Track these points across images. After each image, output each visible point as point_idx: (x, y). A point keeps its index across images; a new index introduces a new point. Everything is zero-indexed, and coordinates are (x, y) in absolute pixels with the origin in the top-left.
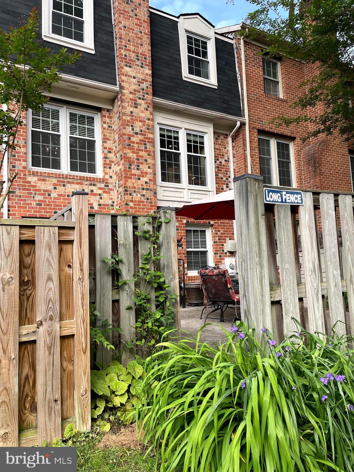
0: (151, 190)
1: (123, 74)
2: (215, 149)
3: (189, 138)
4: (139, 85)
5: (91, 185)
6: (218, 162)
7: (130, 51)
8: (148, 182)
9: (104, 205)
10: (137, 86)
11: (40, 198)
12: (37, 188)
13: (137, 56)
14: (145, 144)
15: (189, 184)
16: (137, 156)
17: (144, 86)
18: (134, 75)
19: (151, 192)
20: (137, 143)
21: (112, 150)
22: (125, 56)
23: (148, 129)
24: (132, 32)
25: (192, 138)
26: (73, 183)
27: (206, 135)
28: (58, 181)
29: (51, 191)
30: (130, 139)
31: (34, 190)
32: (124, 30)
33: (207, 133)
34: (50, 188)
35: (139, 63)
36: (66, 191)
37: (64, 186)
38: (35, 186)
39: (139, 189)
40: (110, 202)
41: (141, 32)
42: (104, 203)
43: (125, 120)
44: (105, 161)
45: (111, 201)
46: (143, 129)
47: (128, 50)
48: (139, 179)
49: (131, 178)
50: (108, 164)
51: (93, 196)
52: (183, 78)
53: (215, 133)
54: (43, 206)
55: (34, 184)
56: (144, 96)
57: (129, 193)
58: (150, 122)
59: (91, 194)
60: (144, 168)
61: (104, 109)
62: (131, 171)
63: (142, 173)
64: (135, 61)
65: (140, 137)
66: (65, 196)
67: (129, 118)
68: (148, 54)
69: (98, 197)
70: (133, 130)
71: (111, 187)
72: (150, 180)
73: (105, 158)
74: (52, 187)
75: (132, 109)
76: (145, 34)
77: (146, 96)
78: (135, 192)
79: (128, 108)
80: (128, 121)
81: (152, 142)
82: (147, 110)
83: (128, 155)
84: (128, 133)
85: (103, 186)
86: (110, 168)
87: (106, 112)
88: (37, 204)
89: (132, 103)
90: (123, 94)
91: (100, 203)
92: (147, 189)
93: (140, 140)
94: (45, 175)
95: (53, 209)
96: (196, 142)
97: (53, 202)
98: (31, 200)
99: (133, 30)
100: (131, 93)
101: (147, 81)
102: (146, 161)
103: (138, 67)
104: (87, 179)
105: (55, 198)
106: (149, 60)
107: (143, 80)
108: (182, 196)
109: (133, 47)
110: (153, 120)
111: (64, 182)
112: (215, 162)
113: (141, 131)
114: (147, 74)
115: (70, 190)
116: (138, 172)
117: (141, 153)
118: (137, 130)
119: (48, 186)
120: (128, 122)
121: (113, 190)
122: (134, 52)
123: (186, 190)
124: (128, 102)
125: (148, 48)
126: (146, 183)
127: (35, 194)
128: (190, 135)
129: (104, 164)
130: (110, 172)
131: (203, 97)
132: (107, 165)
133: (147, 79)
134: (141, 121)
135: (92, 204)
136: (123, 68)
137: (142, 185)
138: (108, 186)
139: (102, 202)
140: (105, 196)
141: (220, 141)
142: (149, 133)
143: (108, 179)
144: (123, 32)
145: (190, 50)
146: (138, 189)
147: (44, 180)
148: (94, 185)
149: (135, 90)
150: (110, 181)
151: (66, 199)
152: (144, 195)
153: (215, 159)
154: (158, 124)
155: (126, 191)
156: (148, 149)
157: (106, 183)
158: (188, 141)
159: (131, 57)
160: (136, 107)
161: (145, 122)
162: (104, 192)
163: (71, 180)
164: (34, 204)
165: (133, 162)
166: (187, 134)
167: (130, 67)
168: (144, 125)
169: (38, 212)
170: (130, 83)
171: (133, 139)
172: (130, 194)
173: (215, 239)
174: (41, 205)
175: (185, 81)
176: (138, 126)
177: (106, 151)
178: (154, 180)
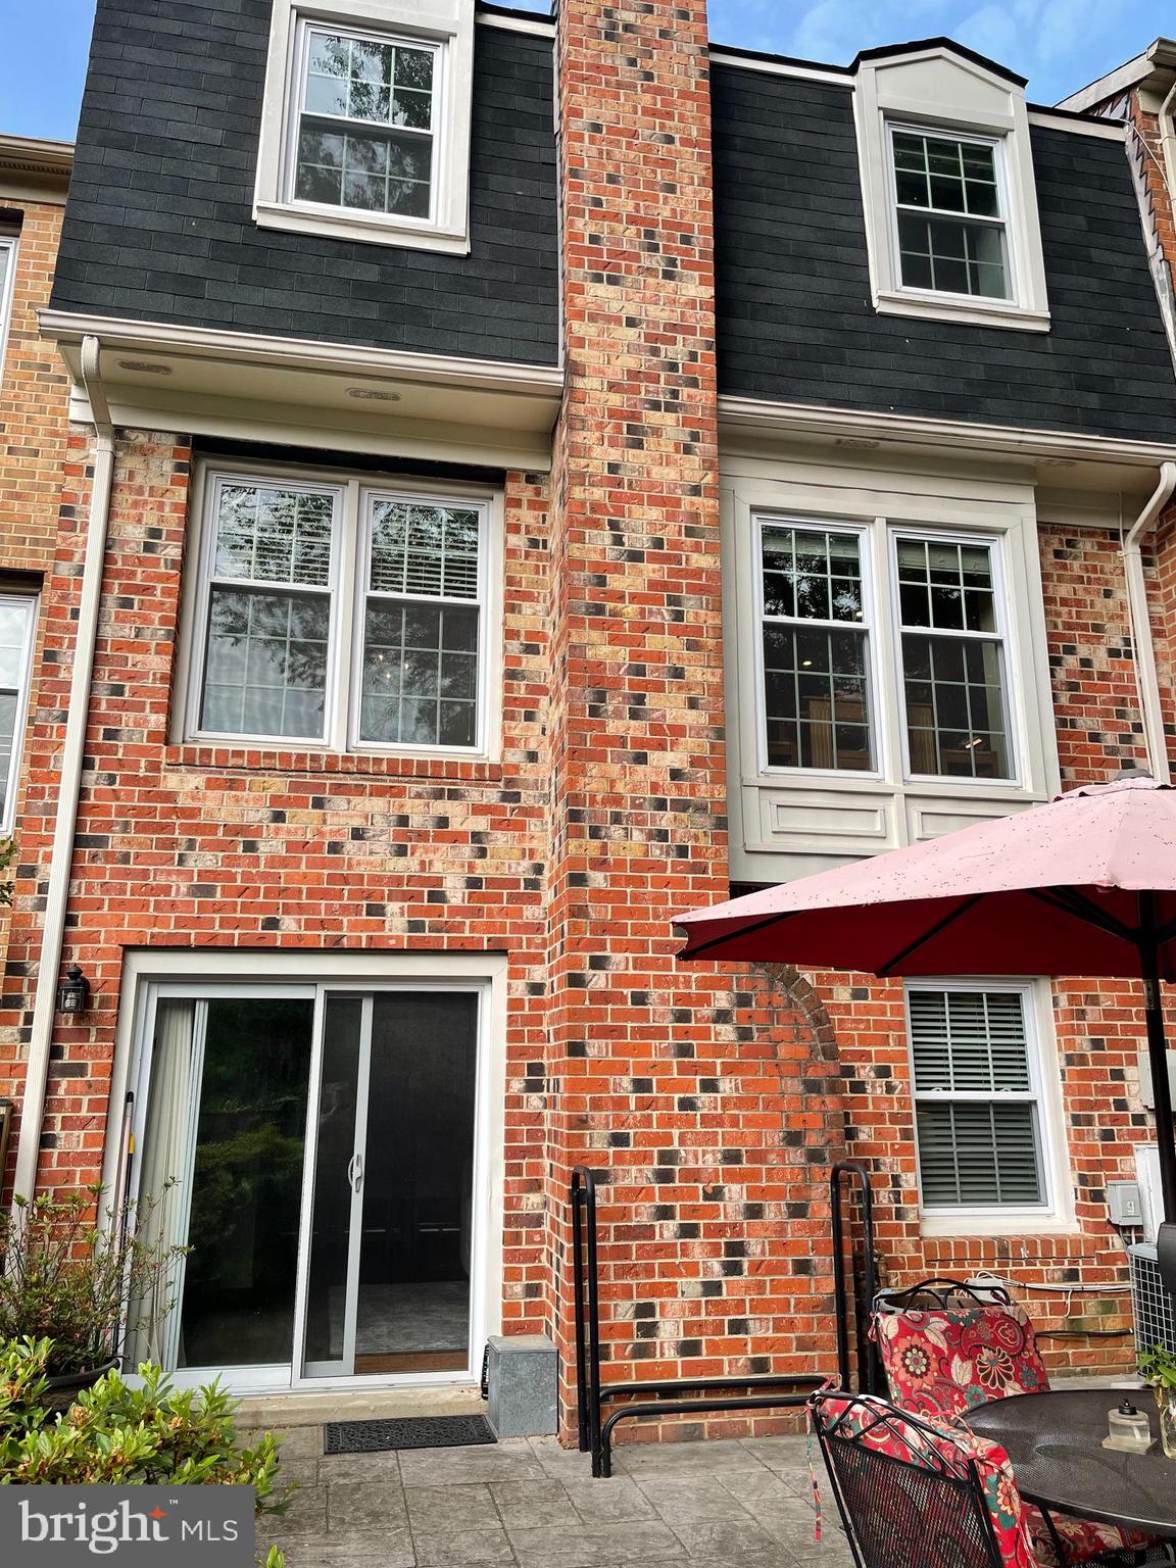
0: (701, 808)
1: (580, 316)
2: (1047, 600)
3: (913, 560)
4: (655, 352)
5: (438, 795)
6: (1071, 662)
7: (616, 217)
8: (687, 769)
9: (491, 882)
10: (645, 356)
11: (208, 860)
12: (201, 820)
13: (650, 234)
14: (674, 601)
15: (916, 768)
16: (634, 656)
17: (678, 351)
18: (631, 310)
19: (699, 818)
20: (634, 598)
21: (544, 638)
22: (594, 239)
23: (690, 532)
24: (629, 144)
25: (927, 562)
26: (359, 790)
27: (999, 539)
28: (294, 787)
29: (258, 832)
30: (602, 581)
31: (186, 829)
32: (592, 141)
33: (1004, 532)
34: (258, 815)
35: (657, 261)
36: (326, 828)
37: (319, 804)
38: (193, 813)
39: (640, 806)
40: (522, 869)
41: (670, 140)
42: (492, 874)
43: (582, 504)
44: (508, 688)
45: (526, 863)
46: (669, 533)
47: (604, 216)
48: (641, 759)
49: (602, 758)
50: (524, 702)
51: (444, 846)
52: (875, 303)
53: (1042, 528)
54: (218, 897)
55: (189, 804)
56: (675, 394)
57: (586, 825)
58: (705, 504)
59: (438, 838)
60: (669, 706)
61: (514, 474)
62: (603, 725)
63: (656, 729)
64: (636, 257)
65: (650, 570)
66: (318, 847)
67: (599, 494)
68: (702, 222)
69: (467, 850)
70: (618, 541)
71: (531, 802)
72: (695, 762)
73: (511, 675)
74: (265, 813)
75: (614, 455)
76: (686, 142)
77: (685, 392)
78: (617, 819)
79: (597, 451)
80: (596, 507)
81: (715, 589)
82: (688, 450)
83: (589, 653)
84: (595, 557)
85: (492, 796)
86: (530, 717)
87: (523, 484)
88: (197, 891)
89: (618, 428)
90: (578, 395)
91: (478, 873)
92: (681, 806)
93: (652, 584)
94: (239, 762)
95: (262, 908)
96: (952, 578)
97: (264, 877)
98: (169, 873)
99: (635, 135)
100: (613, 387)
101: (691, 330)
102: (678, 673)
103: (651, 280)
104: (423, 771)
105: (273, 861)
106: (703, 241)
107: (674, 327)
108: (878, 828)
109: (631, 203)
110: (719, 492)
111: (321, 787)
112: (1055, 662)
113: (658, 543)
114: (692, 304)
115: (343, 821)
116: (637, 729)
117: (653, 642)
118: (638, 540)
119: (248, 807)
120: (593, 510)
121: (539, 814)
122: (632, 220)
123: (899, 798)
124: (600, 426)
125: (701, 197)
126: (676, 774)
127: (191, 843)
128: (917, 545)
129: (507, 701)
130: (531, 735)
131: (978, 373)
132: (519, 708)
133: (691, 322)
134: (654, 501)
135: (439, 881)
136: (580, 290)
137: (655, 787)
138: (516, 797)
139: (484, 869)
140: (500, 844)
141: (1076, 564)
142: (697, 548)
143: (516, 768)
144: (587, 149)
145: (909, 189)
146: (634, 806)
147: (232, 785)
148: (454, 795)
149: (634, 375)
150: (528, 772)
151: (323, 864)
152: (662, 835)
153: (1051, 648)
154: (754, 509)
155: (574, 816)
156: (689, 619)
157: (510, 783)
158: (904, 573)
159: (619, 242)
160: (639, 445)
161: (677, 503)
162: (495, 825)
163: (350, 781)
164: (180, 888)
165: (616, 684)
166: (902, 544)
167: (612, 281)
168: (671, 517)
169: (197, 922)
170: (612, 346)
171: (615, 582)
172: (595, 833)
173: (1070, 1044)
174: (209, 891)
175: (883, 315)
176: (643, 523)
177: (515, 646)
178: (719, 760)
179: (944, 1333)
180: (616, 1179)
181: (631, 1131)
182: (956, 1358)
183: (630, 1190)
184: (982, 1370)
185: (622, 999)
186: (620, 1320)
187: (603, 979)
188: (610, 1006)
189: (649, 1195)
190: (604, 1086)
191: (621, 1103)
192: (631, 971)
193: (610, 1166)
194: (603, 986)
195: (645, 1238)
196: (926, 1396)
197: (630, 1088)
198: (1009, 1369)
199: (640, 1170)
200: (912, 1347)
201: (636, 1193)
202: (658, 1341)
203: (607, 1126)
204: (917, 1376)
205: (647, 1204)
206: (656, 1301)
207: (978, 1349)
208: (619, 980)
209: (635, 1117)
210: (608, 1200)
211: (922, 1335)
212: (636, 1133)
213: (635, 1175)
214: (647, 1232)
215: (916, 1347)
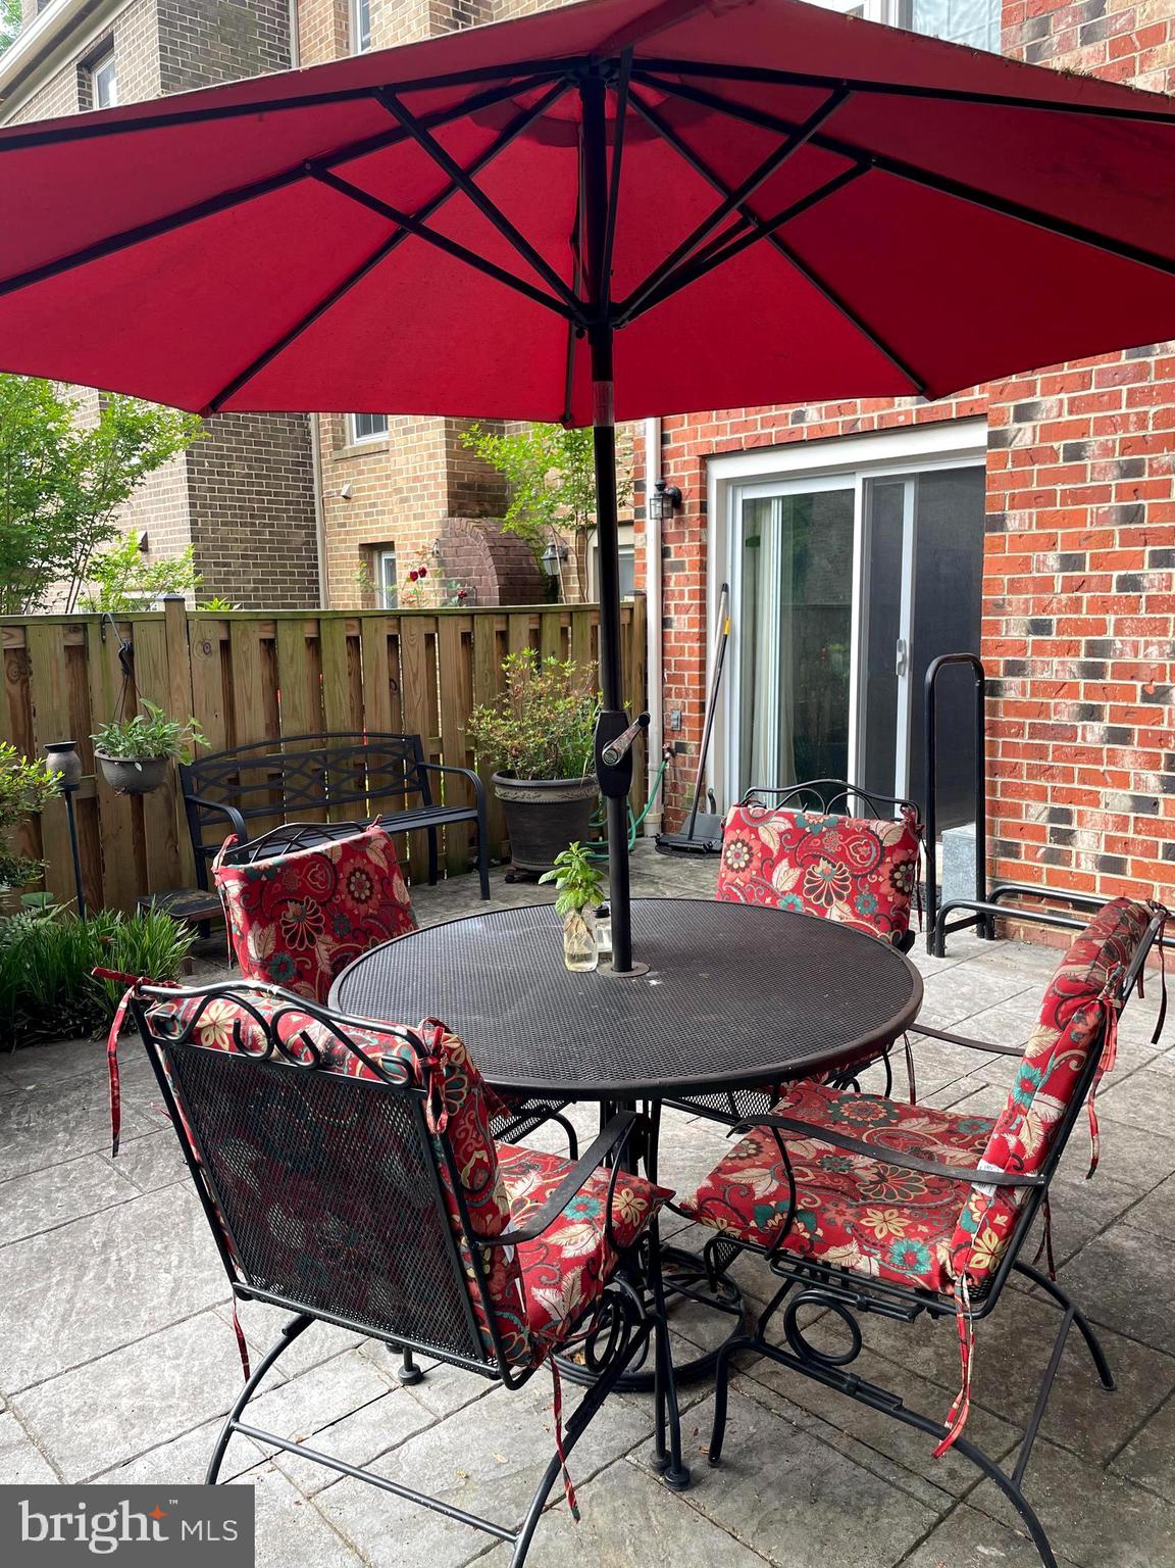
179: (781, 834)
180: (1033, 672)
181: (1054, 618)
182: (785, 863)
183: (1051, 684)
184: (809, 882)
185: (1053, 455)
186: (1032, 821)
187: (1029, 433)
188: (1036, 467)
189: (1073, 691)
190: (1026, 564)
191: (1046, 584)
192: (1066, 418)
193: (1029, 657)
194: (1029, 441)
195: (1063, 739)
196: (735, 890)
197: (1057, 566)
198: (845, 888)
199: (1063, 663)
200: (738, 840)
201: (1059, 688)
202: (1074, 851)
203: (1026, 611)
204: (733, 870)
205: (1069, 702)
206: (1073, 808)
207: (815, 859)
208: (1049, 432)
209: (1060, 600)
210: (1024, 694)
211: (755, 831)
212: (1059, 620)
213: (1058, 668)
214: (1070, 733)
215: (743, 842)
